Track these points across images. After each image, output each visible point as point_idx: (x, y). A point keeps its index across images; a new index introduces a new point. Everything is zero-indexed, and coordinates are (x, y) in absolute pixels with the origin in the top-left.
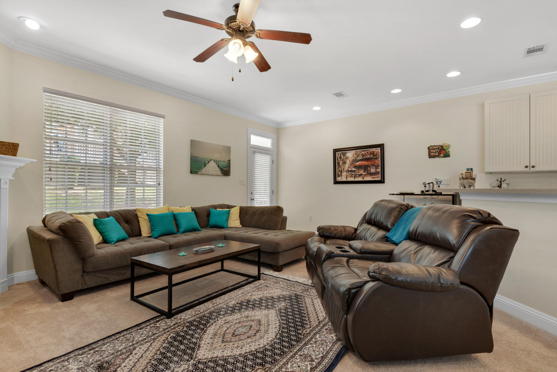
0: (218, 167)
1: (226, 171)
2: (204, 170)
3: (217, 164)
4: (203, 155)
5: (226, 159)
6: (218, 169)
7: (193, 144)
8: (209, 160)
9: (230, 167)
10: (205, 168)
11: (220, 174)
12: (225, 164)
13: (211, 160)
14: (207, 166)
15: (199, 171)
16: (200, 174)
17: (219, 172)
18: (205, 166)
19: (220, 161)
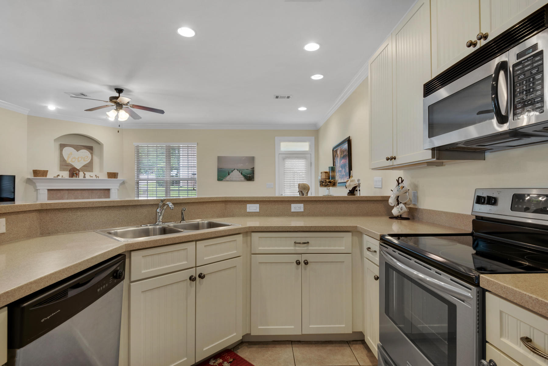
0: (241, 174)
1: (250, 177)
2: (228, 178)
3: (241, 172)
4: (227, 166)
5: (250, 167)
6: (242, 176)
7: (220, 159)
8: (233, 170)
9: (254, 174)
10: (229, 176)
11: (243, 180)
12: (249, 171)
13: (235, 170)
14: (231, 174)
15: (223, 179)
16: (225, 181)
17: (243, 178)
18: (229, 175)
19: (243, 170)
